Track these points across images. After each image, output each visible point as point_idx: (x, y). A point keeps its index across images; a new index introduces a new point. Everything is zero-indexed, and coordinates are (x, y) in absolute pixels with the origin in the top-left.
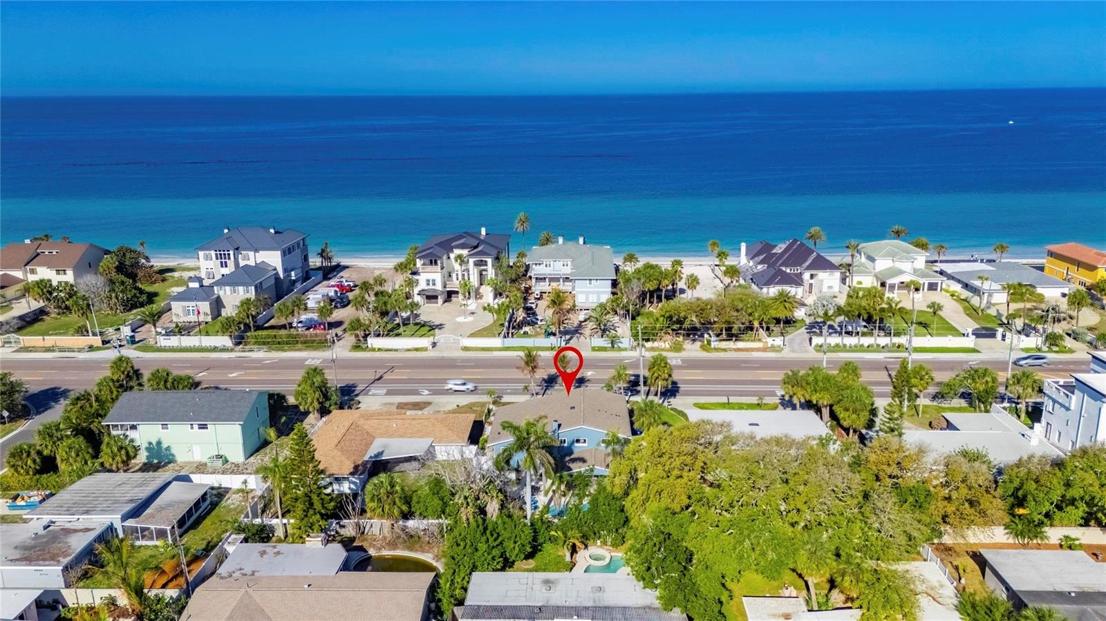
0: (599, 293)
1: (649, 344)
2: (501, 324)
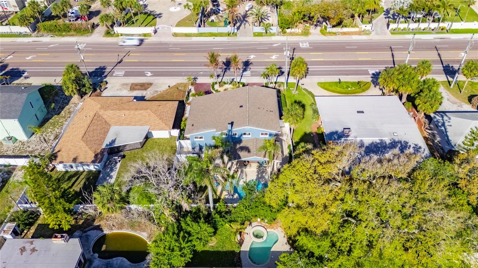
1: (288, 31)
2: (197, 14)
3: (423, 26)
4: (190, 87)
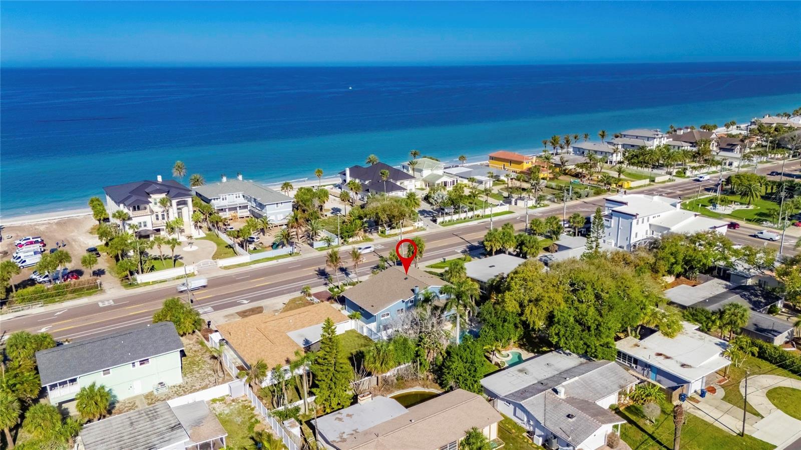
0: (283, 213)
1: (351, 240)
2: (226, 247)
3: (455, 217)
4: (309, 298)
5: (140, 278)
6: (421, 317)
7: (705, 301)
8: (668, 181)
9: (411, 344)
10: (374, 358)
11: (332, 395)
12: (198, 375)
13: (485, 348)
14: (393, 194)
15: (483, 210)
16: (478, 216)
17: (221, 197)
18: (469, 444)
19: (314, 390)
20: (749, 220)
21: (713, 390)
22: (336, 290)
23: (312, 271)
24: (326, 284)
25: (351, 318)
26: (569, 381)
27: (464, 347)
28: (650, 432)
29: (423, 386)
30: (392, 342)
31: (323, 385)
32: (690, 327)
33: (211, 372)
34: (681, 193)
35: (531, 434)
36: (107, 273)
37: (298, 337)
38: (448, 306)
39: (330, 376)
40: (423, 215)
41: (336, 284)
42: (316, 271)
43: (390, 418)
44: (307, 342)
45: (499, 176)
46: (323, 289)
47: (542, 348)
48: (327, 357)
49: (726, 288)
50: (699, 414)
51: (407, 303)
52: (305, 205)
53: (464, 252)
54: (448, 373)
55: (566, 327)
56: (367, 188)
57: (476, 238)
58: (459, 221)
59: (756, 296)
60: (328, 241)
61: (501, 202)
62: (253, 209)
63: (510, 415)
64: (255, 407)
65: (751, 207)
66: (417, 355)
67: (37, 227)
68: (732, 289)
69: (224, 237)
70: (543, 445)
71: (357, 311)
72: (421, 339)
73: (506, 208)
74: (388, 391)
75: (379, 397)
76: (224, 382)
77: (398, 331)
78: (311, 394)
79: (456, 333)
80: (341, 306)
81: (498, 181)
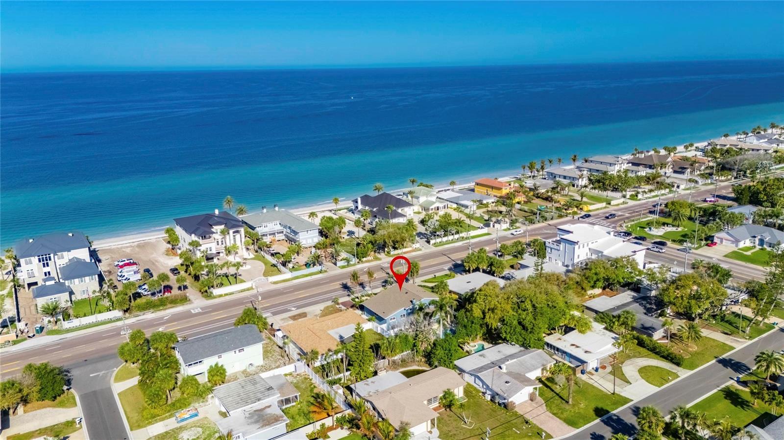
0: (312, 238)
1: (364, 259)
2: (272, 266)
3: (445, 239)
4: (338, 306)
5: (216, 292)
6: (417, 321)
7: (614, 308)
8: (621, 204)
9: (410, 339)
10: (387, 347)
11: (361, 371)
12: (272, 359)
13: (459, 341)
14: (395, 221)
15: (467, 233)
16: (463, 238)
17: (264, 226)
18: (445, 399)
19: (350, 367)
20: (674, 241)
21: (604, 367)
22: (357, 300)
23: (337, 285)
24: (349, 295)
25: (369, 321)
26: (510, 362)
27: (445, 341)
28: (558, 392)
29: (418, 366)
30: (398, 337)
31: (356, 364)
32: (599, 327)
33: (280, 357)
34: (629, 215)
35: (484, 393)
36: (189, 287)
37: (335, 333)
38: (434, 314)
39: (360, 358)
40: (420, 236)
41: (356, 295)
42: (341, 285)
43: (397, 384)
44: (341, 337)
45: (482, 201)
46: (347, 299)
47: (498, 341)
48: (358, 346)
49: (633, 298)
50: (591, 382)
51: (407, 310)
52: (329, 231)
53: (450, 269)
54: (434, 357)
55: (511, 327)
56: (375, 215)
57: (459, 257)
58: (448, 242)
59: (651, 304)
60: (348, 261)
61: (482, 225)
62: (287, 234)
63: (472, 383)
64: (312, 379)
65: (680, 229)
66: (414, 346)
67: (124, 250)
68: (637, 299)
69: (269, 258)
70: (491, 400)
71: (373, 316)
72: (417, 335)
73: (485, 230)
74: (396, 369)
75: (390, 372)
76: (289, 363)
77: (402, 330)
78: (347, 370)
79: (440, 332)
80: (361, 312)
81: (481, 204)
